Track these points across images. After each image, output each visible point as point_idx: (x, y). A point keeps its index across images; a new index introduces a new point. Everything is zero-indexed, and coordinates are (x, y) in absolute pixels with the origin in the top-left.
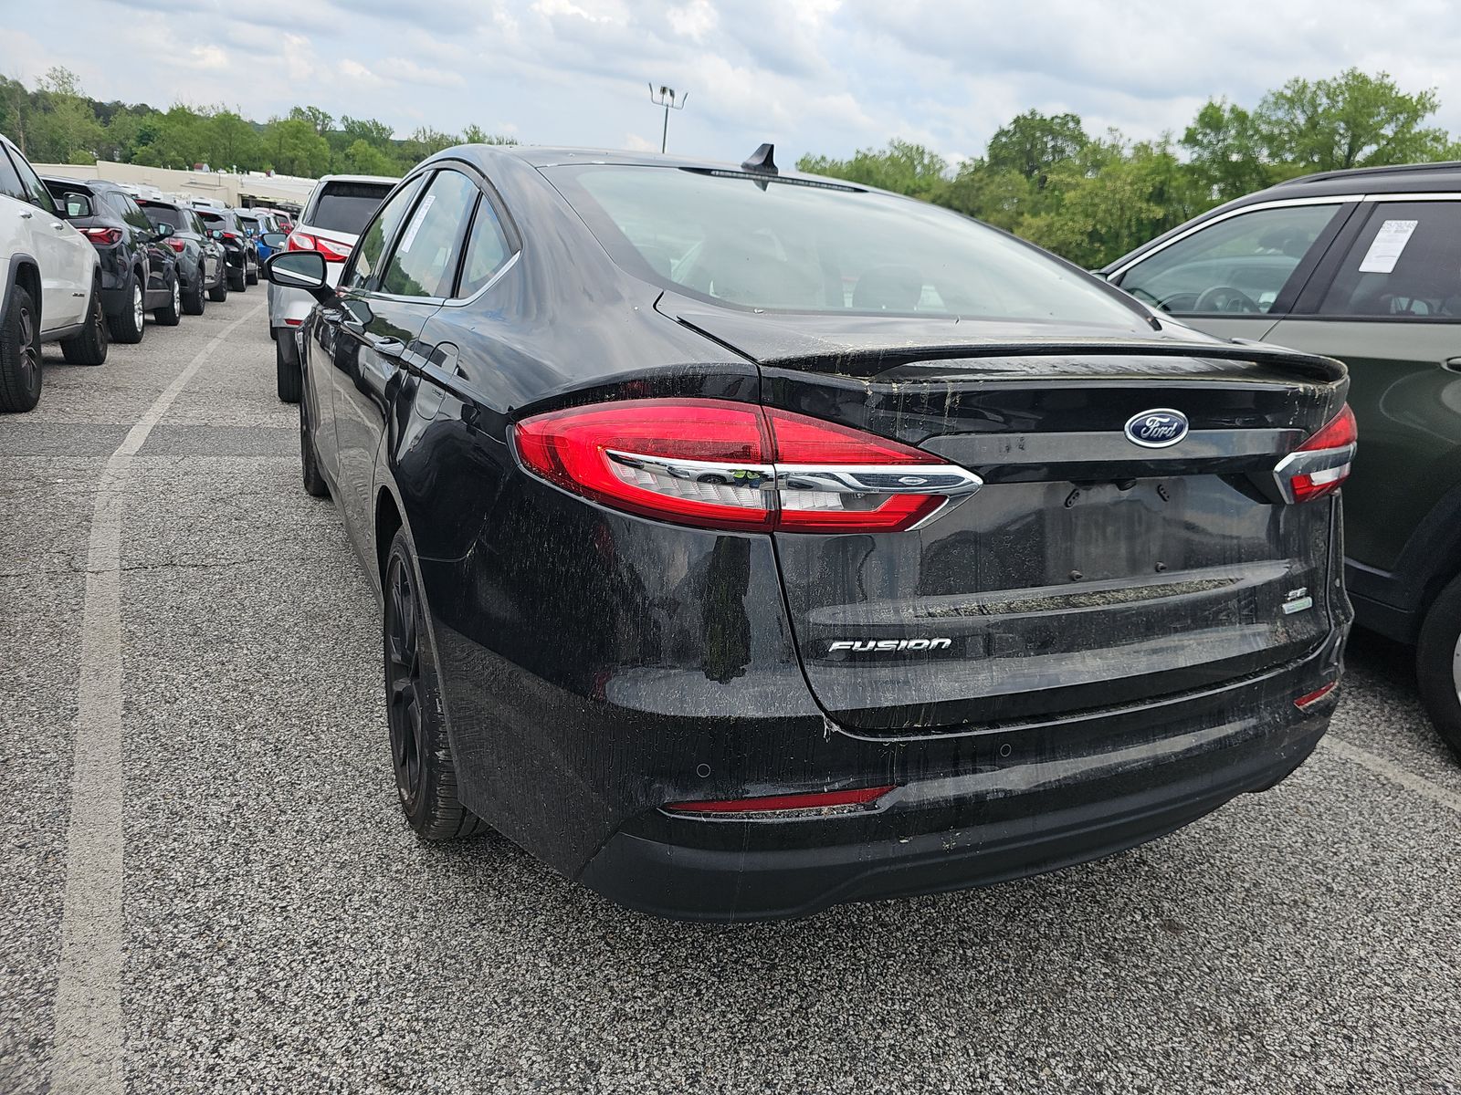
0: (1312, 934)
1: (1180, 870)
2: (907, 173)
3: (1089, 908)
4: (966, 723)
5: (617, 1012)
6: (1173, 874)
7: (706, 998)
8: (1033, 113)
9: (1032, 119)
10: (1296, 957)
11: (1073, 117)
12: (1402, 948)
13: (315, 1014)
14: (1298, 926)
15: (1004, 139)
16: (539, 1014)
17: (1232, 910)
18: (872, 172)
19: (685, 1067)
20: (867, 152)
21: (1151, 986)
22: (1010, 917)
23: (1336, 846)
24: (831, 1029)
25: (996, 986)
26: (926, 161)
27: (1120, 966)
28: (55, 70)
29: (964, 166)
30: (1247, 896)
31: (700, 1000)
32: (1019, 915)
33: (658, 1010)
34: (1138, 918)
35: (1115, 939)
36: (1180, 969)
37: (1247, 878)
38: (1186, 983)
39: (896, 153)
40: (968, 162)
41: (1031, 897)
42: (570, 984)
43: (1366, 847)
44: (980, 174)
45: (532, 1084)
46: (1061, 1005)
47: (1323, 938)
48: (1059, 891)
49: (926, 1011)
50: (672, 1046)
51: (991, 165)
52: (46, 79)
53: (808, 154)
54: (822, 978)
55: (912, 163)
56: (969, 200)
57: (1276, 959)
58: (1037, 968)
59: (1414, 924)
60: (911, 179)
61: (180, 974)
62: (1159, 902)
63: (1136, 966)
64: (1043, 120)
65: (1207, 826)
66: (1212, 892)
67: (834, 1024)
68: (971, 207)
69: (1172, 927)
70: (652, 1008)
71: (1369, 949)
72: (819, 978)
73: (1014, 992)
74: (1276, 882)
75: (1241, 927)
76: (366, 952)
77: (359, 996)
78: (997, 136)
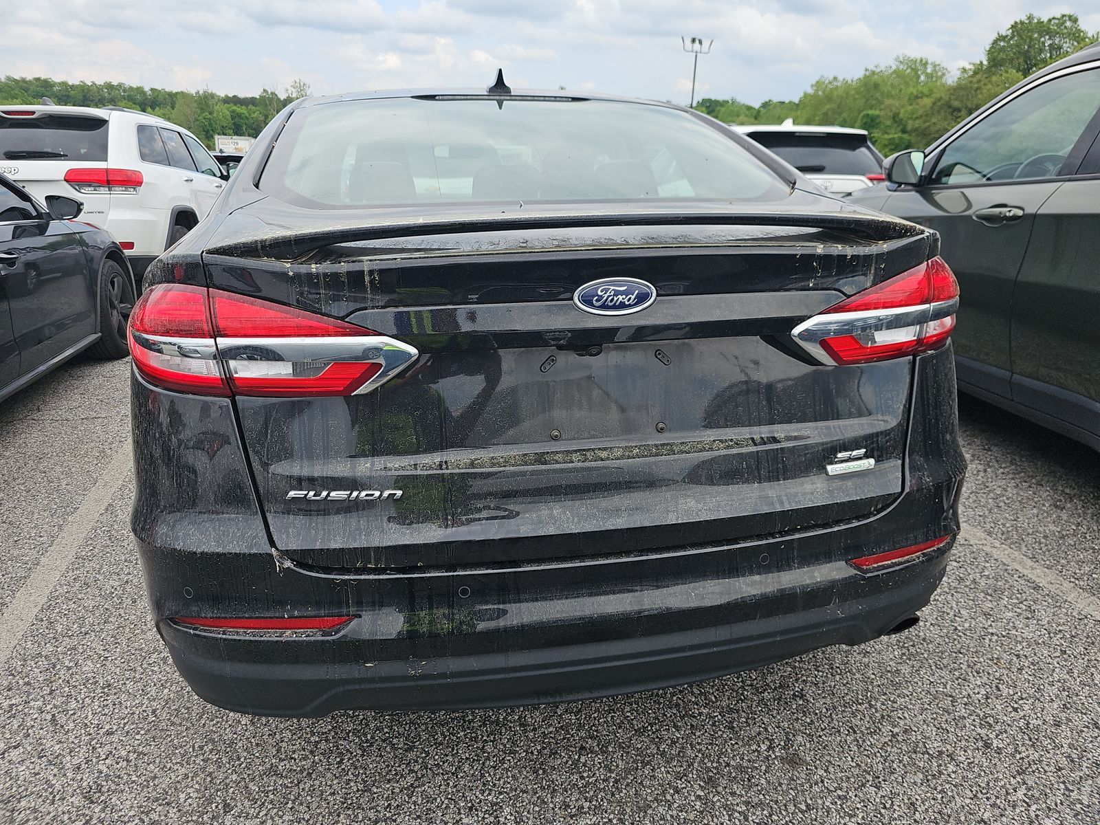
0: (939, 788)
1: (835, 708)
2: (911, 82)
3: (720, 733)
4: (421, 566)
5: (271, 767)
6: (824, 710)
7: (343, 767)
8: (1030, 18)
9: (1030, 22)
10: (909, 808)
11: (1070, 17)
12: (1037, 816)
13: (76, 737)
14: (930, 777)
15: (1002, 44)
16: (216, 761)
17: (866, 753)
18: (878, 84)
19: (293, 821)
20: (874, 69)
21: (737, 815)
22: (640, 732)
23: (1021, 702)
24: (424, 808)
25: (588, 792)
26: (929, 71)
27: (716, 791)
28: (296, 82)
29: (964, 70)
30: (890, 741)
31: (338, 767)
32: (649, 731)
33: (301, 772)
34: (764, 747)
35: (728, 765)
36: (776, 802)
37: (902, 723)
38: (775, 817)
39: (901, 67)
40: (968, 67)
41: (671, 716)
42: (253, 740)
43: (1055, 706)
44: (978, 77)
45: (178, 814)
46: (638, 819)
47: (950, 794)
48: (700, 714)
49: (514, 805)
50: (294, 802)
51: (989, 68)
52: (290, 89)
53: (822, 76)
54: (444, 763)
55: (916, 73)
56: (968, 99)
57: (885, 808)
58: (636, 782)
59: (1067, 793)
60: (914, 87)
61: (17, 696)
62: (794, 736)
63: (733, 794)
64: (1040, 23)
65: (889, 669)
66: (855, 732)
67: (429, 804)
68: (969, 105)
69: (793, 761)
70: (299, 769)
71: (997, 812)
72: (441, 763)
73: (602, 800)
74: (931, 731)
75: (865, 771)
76: (136, 696)
77: (110, 729)
78: (995, 42)
